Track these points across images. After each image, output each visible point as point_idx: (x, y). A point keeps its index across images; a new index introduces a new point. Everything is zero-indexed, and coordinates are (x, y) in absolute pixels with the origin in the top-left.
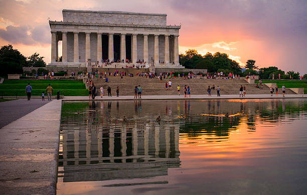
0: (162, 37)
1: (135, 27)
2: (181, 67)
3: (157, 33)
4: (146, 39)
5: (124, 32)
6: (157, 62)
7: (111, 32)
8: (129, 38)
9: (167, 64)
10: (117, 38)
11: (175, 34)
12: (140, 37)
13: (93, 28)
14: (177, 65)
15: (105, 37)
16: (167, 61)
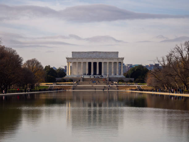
0: (115, 63)
1: (103, 59)
2: (125, 77)
3: (113, 61)
4: (108, 64)
5: (98, 61)
6: (113, 74)
7: (92, 61)
8: (100, 63)
9: (118, 76)
11: (121, 61)
12: (105, 63)
13: (85, 60)
14: (122, 76)
15: (90, 63)
16: (118, 74)
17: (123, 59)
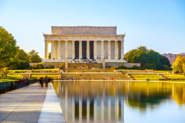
0: (113, 42)
1: (95, 36)
2: (125, 61)
3: (109, 40)
6: (109, 58)
7: (80, 39)
8: (92, 43)
9: (116, 60)
10: (84, 43)
11: (121, 40)
12: (99, 42)
14: (122, 61)
15: (77, 43)
16: (116, 57)
17: (123, 36)
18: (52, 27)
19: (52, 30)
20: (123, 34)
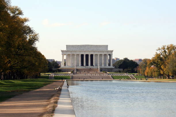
0: (105, 55)
1: (94, 52)
2: (113, 67)
3: (103, 54)
4: (98, 56)
5: (89, 54)
6: (103, 65)
7: (85, 54)
8: (92, 56)
9: (107, 67)
10: (87, 56)
11: (111, 54)
12: (96, 55)
13: (78, 52)
14: (111, 67)
15: (82, 56)
16: (107, 65)
17: (112, 51)
18: (67, 46)
19: (67, 47)
20: (112, 50)
